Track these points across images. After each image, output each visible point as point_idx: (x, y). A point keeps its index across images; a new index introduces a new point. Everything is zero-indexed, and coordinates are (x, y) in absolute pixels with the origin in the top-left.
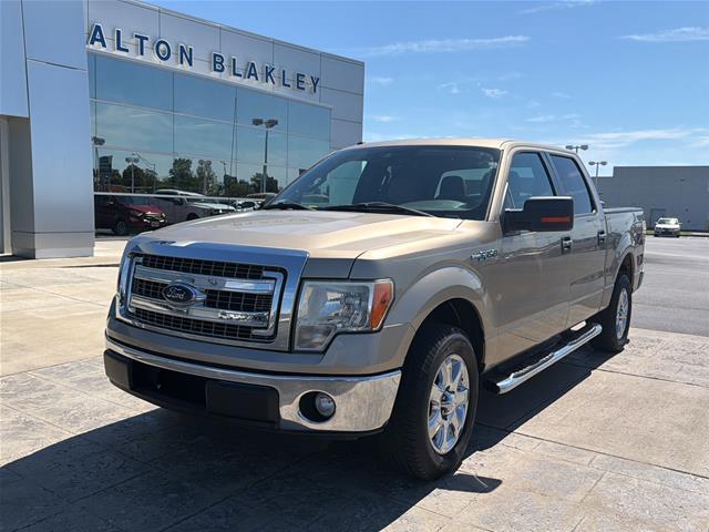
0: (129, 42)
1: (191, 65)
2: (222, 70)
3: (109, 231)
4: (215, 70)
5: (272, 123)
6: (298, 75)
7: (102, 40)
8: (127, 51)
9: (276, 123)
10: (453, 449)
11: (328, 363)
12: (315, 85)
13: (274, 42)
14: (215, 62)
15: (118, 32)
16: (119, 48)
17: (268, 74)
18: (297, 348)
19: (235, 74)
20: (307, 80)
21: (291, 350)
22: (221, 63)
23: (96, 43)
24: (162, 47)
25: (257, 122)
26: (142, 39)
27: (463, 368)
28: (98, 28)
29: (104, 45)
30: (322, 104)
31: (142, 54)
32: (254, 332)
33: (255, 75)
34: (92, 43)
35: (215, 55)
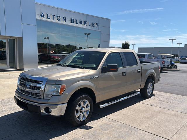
0: (50, 17)
1: (65, 21)
2: (73, 23)
3: (47, 62)
4: (72, 23)
5: (89, 34)
6: (93, 23)
7: (43, 16)
8: (50, 19)
9: (90, 34)
10: (84, 120)
11: (50, 102)
12: (97, 25)
13: (87, 15)
14: (72, 21)
15: (48, 14)
16: (48, 18)
17: (85, 23)
18: (45, 98)
19: (76, 23)
20: (95, 24)
21: (43, 99)
22: (73, 21)
23: (42, 17)
24: (58, 17)
25: (85, 34)
26: (53, 15)
27: (88, 102)
28: (43, 13)
29: (44, 17)
30: (99, 31)
31: (53, 19)
32: (37, 94)
33: (82, 23)
34: (41, 17)
35: (72, 19)
